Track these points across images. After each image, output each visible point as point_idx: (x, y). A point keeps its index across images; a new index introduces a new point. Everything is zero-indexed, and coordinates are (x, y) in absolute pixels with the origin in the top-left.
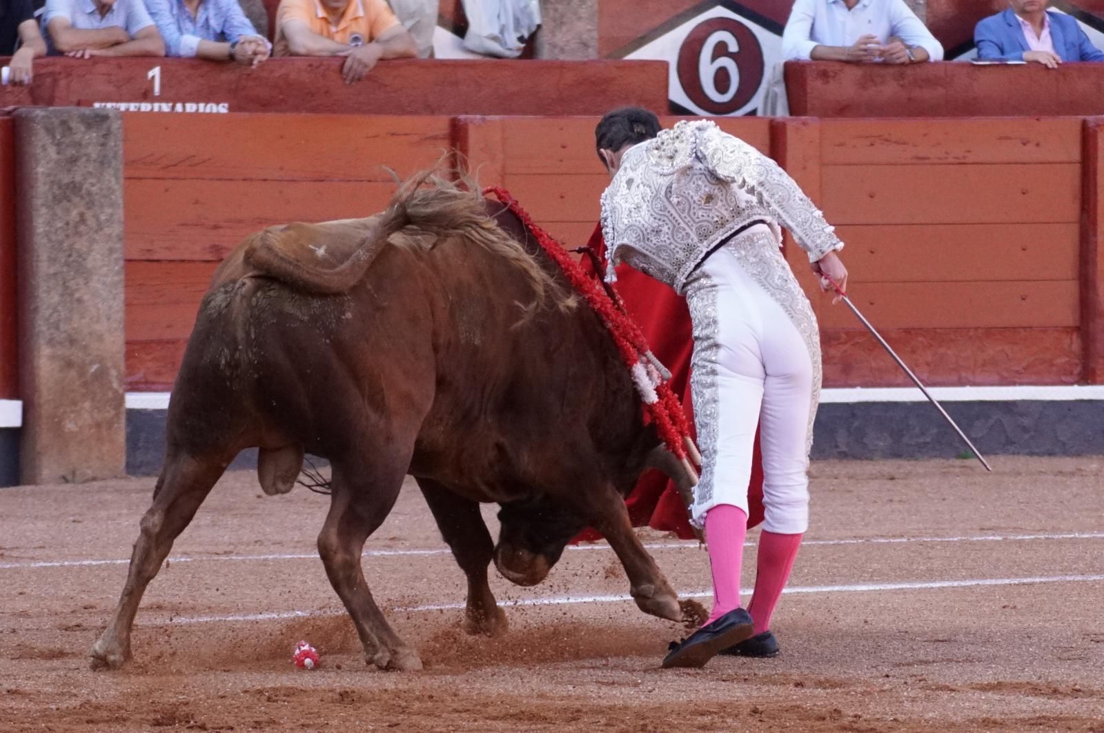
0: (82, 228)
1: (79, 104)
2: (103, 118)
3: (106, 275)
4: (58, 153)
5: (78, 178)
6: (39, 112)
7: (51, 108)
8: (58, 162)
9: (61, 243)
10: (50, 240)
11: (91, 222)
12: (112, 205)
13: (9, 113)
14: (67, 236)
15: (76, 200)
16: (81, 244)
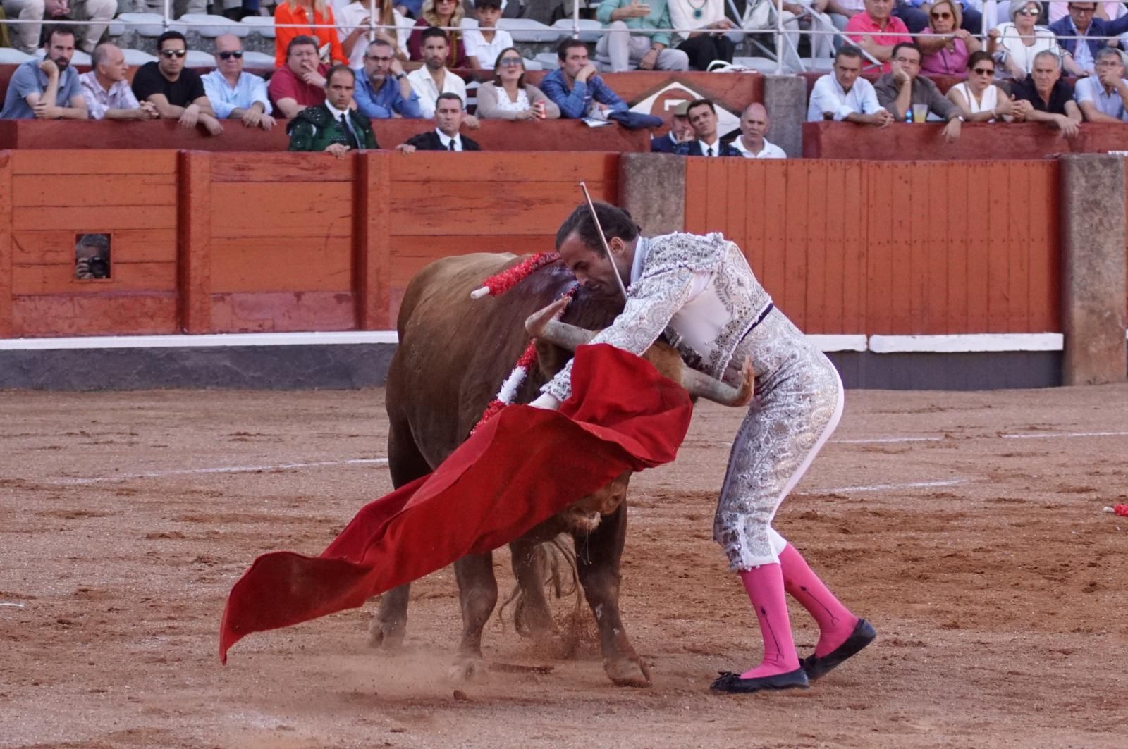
0: (1101, 228)
1: (1099, 152)
2: (1113, 160)
3: (1115, 257)
4: (1087, 182)
5: (1098, 197)
6: (1075, 157)
7: (1082, 154)
8: (1086, 188)
9: (1088, 237)
10: (1081, 235)
11: (1106, 225)
12: (1120, 214)
13: (1056, 157)
14: (1092, 233)
15: (1097, 211)
16: (1100, 238)
